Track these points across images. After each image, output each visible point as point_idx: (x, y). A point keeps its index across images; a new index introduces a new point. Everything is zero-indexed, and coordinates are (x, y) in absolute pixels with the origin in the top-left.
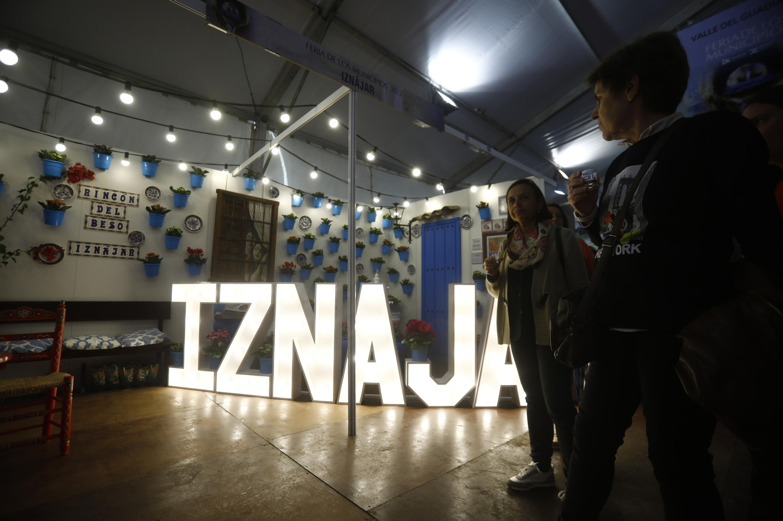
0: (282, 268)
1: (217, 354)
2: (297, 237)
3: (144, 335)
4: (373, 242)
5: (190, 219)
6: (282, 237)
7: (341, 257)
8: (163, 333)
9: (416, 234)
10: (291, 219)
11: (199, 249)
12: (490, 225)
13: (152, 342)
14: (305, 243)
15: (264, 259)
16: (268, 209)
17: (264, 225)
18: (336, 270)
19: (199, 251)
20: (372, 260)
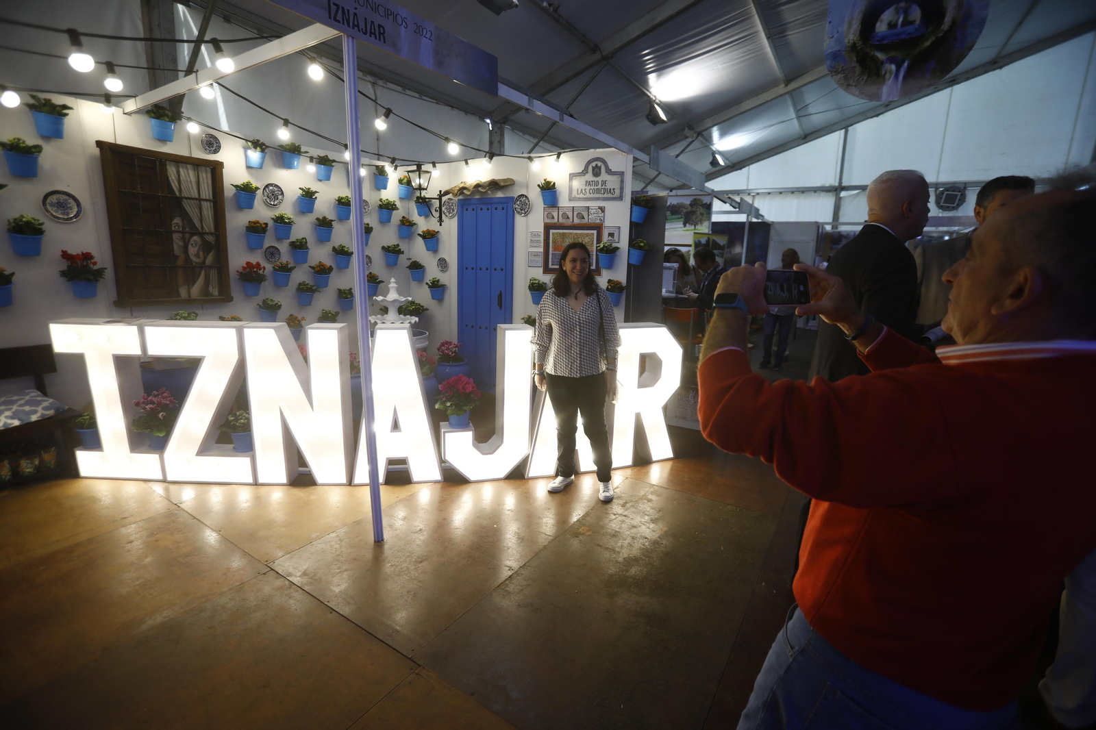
0: (241, 270)
1: (160, 431)
2: (262, 222)
3: (15, 408)
4: (385, 221)
5: (54, 198)
6: (237, 221)
7: (336, 247)
8: (51, 400)
9: (450, 213)
10: (246, 191)
11: (84, 252)
12: (555, 214)
13: (34, 418)
14: (276, 229)
15: (209, 260)
16: (204, 175)
17: (200, 204)
18: (331, 269)
19: (87, 257)
20: (383, 248)
